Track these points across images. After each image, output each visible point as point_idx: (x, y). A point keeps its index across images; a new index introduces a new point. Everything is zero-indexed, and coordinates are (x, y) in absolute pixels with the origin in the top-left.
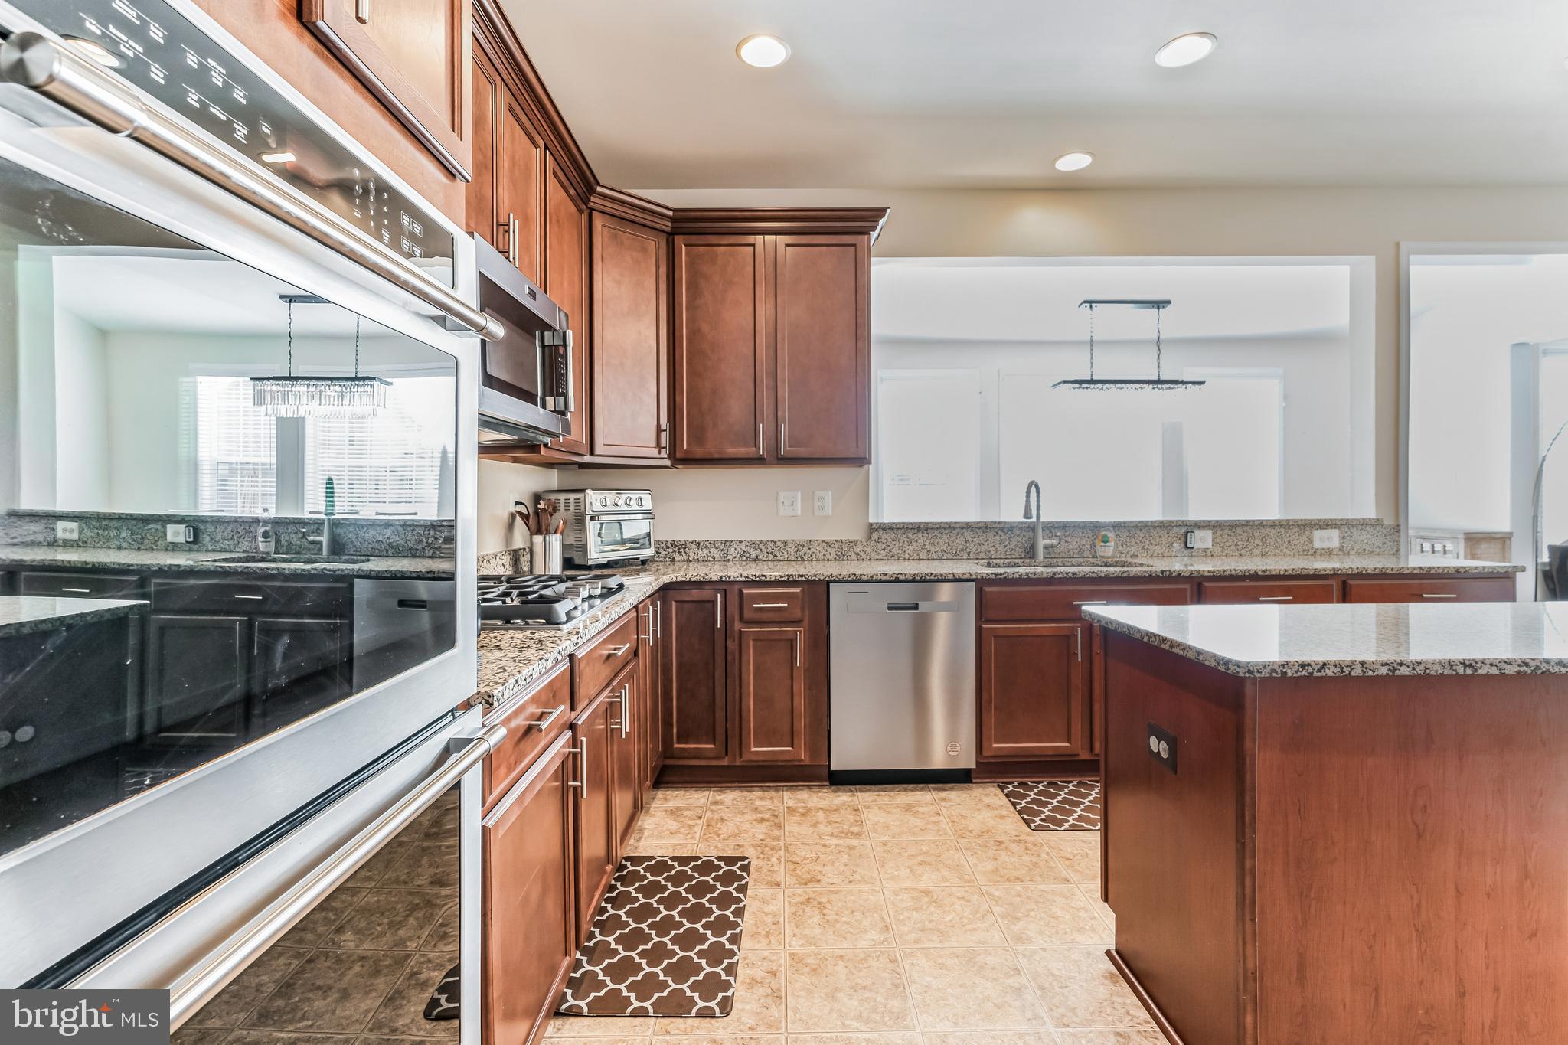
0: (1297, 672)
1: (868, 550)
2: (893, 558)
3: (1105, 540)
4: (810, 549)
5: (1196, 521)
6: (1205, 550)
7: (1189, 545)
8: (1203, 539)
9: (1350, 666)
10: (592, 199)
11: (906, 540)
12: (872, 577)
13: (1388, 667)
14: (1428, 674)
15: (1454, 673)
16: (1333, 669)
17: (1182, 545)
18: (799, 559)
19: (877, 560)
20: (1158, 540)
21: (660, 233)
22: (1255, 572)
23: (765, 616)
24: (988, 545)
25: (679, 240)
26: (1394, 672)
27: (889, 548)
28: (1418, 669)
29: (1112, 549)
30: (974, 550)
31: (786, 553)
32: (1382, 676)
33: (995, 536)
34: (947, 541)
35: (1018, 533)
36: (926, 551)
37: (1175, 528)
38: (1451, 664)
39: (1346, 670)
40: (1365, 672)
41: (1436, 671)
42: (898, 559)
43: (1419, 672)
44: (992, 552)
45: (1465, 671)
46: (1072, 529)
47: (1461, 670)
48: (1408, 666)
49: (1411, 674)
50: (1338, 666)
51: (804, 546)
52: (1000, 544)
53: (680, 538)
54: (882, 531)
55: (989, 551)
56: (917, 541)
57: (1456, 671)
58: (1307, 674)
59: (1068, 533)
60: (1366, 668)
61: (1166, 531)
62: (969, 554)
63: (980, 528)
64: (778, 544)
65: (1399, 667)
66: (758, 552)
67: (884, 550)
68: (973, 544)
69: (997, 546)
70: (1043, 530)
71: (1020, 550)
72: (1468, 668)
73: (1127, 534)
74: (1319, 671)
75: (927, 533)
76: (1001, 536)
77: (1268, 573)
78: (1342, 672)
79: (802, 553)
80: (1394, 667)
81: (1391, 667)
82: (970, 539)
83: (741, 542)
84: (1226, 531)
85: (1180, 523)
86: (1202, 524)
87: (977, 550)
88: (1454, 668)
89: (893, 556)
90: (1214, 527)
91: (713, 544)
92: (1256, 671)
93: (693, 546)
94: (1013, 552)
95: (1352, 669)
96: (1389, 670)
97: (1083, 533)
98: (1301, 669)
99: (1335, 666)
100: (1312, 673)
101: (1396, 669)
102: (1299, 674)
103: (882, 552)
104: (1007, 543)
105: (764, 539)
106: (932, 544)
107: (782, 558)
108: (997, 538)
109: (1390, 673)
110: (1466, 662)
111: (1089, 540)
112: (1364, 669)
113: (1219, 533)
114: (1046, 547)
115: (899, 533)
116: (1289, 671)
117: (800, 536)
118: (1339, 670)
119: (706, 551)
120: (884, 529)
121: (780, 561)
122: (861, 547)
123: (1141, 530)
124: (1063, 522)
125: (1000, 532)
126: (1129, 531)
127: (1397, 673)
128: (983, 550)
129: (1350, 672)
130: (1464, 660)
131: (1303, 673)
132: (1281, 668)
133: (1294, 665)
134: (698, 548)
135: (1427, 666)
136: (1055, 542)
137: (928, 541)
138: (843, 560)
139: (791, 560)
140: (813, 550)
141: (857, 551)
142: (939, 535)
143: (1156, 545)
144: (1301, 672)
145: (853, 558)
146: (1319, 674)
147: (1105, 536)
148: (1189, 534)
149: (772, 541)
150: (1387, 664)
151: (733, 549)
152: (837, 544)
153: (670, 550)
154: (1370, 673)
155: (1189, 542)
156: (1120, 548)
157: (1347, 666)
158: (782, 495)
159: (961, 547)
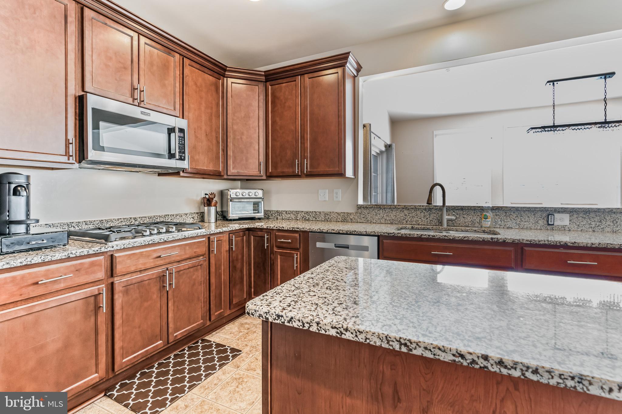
0: (275, 319)
1: (356, 218)
2: (368, 222)
3: (486, 217)
4: (330, 216)
5: (555, 208)
6: (564, 227)
7: (550, 223)
8: (562, 220)
9: (309, 323)
10: (226, 73)
11: (374, 213)
12: (328, 231)
13: (336, 330)
14: (369, 343)
15: (391, 348)
16: (297, 322)
17: (545, 222)
18: (326, 220)
19: (360, 222)
20: (527, 218)
21: (260, 82)
22: (566, 243)
23: (284, 245)
24: (417, 217)
25: (268, 83)
26: (341, 335)
27: (366, 217)
28: (360, 337)
29: (489, 223)
30: (409, 220)
31: (320, 217)
32: (332, 336)
33: (421, 213)
34: (395, 215)
35: (434, 212)
36: (384, 219)
37: (539, 212)
38: (388, 339)
39: (307, 326)
40: (319, 331)
41: (375, 342)
42: (371, 223)
43: (361, 340)
44: (420, 222)
45: (400, 348)
46: (467, 211)
47: (397, 347)
48: (352, 333)
49: (354, 340)
50: (301, 321)
51: (328, 215)
52: (424, 217)
53: (280, 209)
54: (363, 209)
55: (418, 221)
56: (380, 214)
57: (392, 346)
58: (281, 323)
59: (465, 213)
60: (320, 327)
61: (533, 214)
62: (407, 222)
63: (412, 209)
64: (317, 213)
65: (344, 332)
66: (309, 216)
67: (364, 218)
68: (409, 217)
69: (422, 218)
70: (447, 211)
71: (436, 221)
72: (403, 346)
73: (504, 214)
74: (289, 322)
75: (385, 211)
76: (424, 213)
77: (576, 245)
78: (304, 326)
79: (327, 218)
80: (341, 332)
81: (338, 331)
82: (407, 214)
83: (302, 212)
84: (581, 215)
85: (543, 209)
86: (560, 210)
87: (411, 220)
88: (391, 343)
89: (368, 221)
90: (571, 212)
91: (292, 212)
92: (251, 313)
93: (284, 213)
94: (431, 222)
95: (310, 326)
96: (337, 333)
97: (474, 213)
98: (277, 318)
99: (299, 321)
100: (284, 322)
101: (343, 333)
102: (276, 321)
103: (363, 219)
104: (428, 217)
105: (311, 211)
106: (387, 216)
107: (319, 220)
108: (422, 214)
109: (339, 336)
110: (401, 340)
111: (478, 217)
112: (319, 328)
113: (575, 216)
114: (448, 220)
115: (371, 210)
116: (270, 318)
117: (327, 209)
118: (301, 324)
119: (289, 215)
120: (363, 208)
121: (318, 221)
122: (353, 216)
123: (514, 213)
124: (461, 206)
125: (424, 211)
126: (506, 213)
127: (343, 336)
128: (414, 220)
129: (309, 328)
130: (400, 338)
131: (278, 322)
132: (265, 315)
133: (273, 314)
134: (286, 213)
135: (368, 337)
136: (454, 218)
137: (385, 214)
138: (345, 222)
139: (322, 221)
140: (332, 216)
141: (351, 218)
142: (391, 211)
143: (525, 222)
144: (277, 320)
145: (349, 221)
146: (288, 324)
147: (485, 215)
148: (550, 216)
149: (315, 212)
150: (335, 328)
151: (299, 215)
152: (342, 214)
153: (276, 214)
154: (323, 332)
155: (549, 221)
156: (500, 223)
157: (307, 323)
158: (320, 191)
159: (402, 218)
